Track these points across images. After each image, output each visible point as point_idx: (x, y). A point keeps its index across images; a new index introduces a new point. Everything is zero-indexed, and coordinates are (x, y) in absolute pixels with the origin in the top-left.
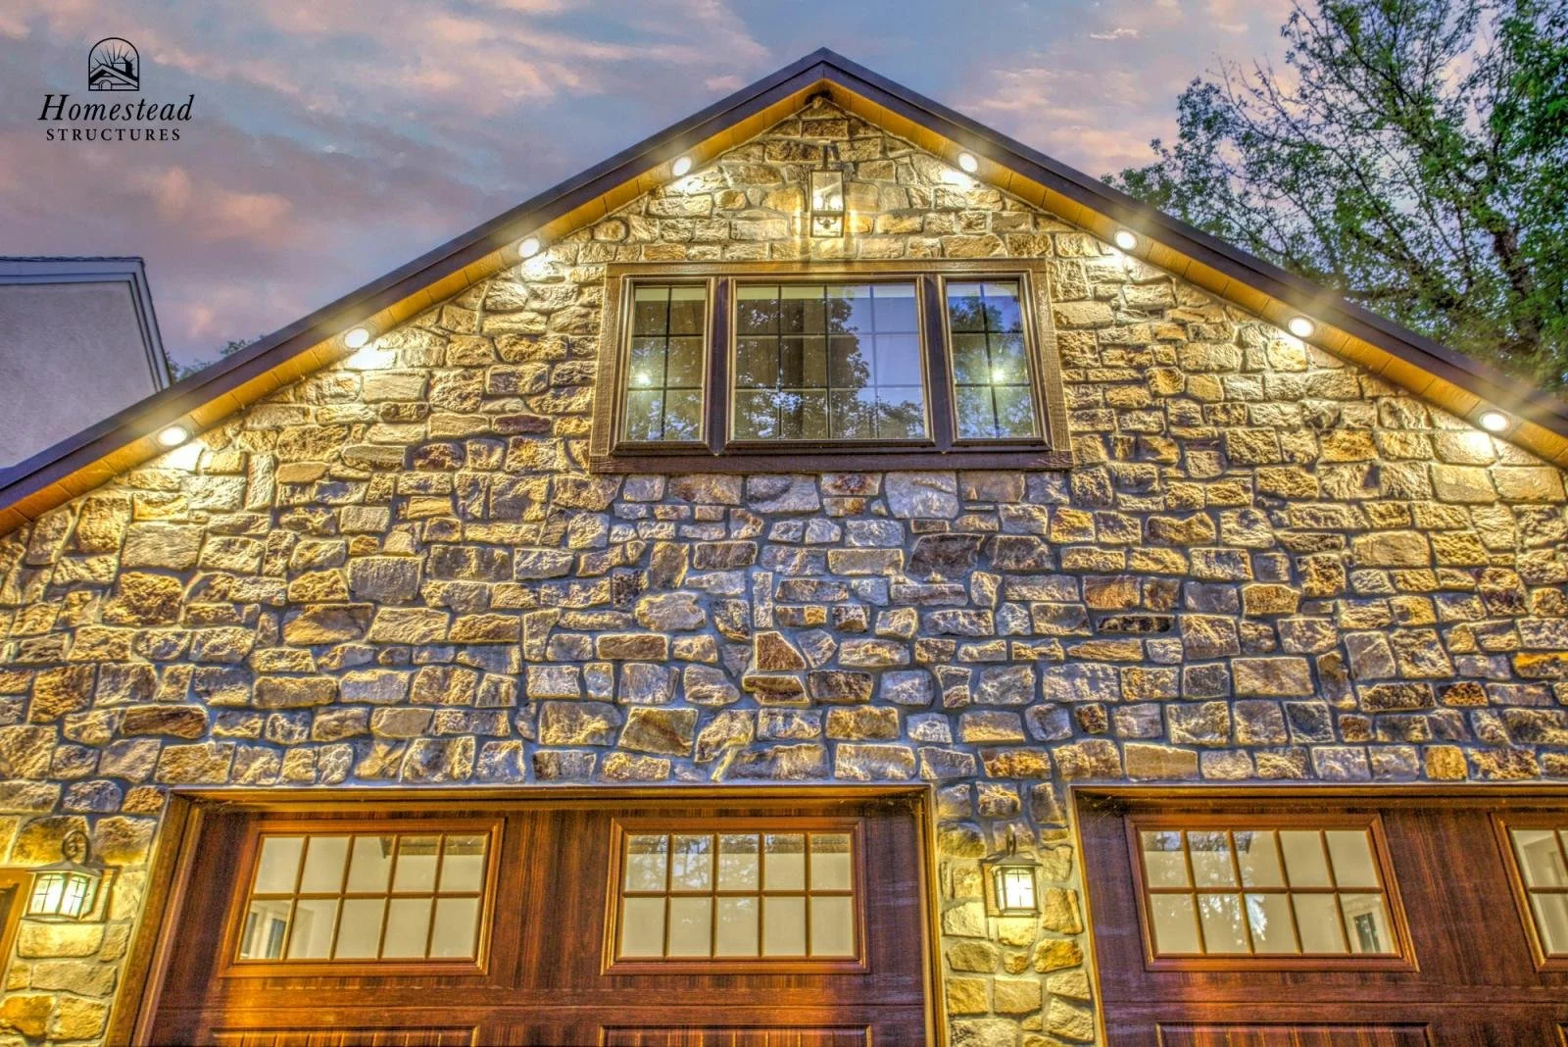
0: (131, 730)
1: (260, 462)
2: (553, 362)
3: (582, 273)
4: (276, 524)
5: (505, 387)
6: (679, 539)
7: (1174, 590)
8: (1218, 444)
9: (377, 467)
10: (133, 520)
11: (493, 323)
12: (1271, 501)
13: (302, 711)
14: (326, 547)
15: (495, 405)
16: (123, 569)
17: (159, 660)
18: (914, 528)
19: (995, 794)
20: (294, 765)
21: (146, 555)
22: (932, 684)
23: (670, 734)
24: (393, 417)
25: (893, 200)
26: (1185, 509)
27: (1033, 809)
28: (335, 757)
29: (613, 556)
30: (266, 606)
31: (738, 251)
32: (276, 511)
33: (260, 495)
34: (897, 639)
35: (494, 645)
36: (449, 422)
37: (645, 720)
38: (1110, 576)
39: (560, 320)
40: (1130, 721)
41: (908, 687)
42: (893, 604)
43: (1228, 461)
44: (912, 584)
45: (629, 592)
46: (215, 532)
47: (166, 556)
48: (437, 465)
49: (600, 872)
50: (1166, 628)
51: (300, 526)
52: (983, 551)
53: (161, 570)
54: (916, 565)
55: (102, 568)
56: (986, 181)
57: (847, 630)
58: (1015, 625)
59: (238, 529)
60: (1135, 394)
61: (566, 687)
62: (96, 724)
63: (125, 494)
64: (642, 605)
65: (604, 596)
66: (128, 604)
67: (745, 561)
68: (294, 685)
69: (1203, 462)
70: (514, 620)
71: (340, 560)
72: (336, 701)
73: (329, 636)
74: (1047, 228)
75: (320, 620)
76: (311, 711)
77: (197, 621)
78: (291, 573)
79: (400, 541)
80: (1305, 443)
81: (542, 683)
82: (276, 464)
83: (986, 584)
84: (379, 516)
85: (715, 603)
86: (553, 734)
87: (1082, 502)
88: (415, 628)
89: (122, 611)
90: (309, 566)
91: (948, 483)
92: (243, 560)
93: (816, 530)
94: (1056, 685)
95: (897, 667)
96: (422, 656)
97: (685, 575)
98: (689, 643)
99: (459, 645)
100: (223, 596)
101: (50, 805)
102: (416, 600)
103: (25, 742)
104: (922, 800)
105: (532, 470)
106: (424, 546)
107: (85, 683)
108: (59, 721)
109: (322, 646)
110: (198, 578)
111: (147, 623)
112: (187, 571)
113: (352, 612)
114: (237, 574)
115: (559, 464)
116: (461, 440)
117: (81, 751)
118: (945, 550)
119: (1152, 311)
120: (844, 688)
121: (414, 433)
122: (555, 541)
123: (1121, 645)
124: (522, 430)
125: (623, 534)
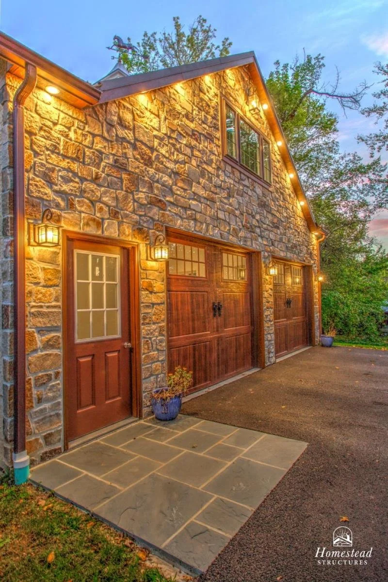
0: (151, 202)
2: (213, 117)
3: (215, 90)
4: (169, 143)
5: (205, 121)
6: (234, 185)
7: (279, 221)
8: (283, 194)
9: (187, 134)
10: (134, 119)
11: (202, 95)
12: (286, 208)
13: (185, 209)
14: (181, 157)
15: (204, 125)
16: (136, 139)
17: (152, 178)
18: (259, 197)
19: (266, 254)
20: (185, 223)
21: (141, 137)
22: (261, 231)
24: (187, 116)
26: (280, 206)
27: (269, 257)
29: (226, 185)
30: (173, 171)
32: (168, 137)
33: (164, 129)
34: (257, 221)
35: (212, 201)
36: (197, 126)
37: (233, 229)
38: (275, 216)
39: (213, 104)
40: (276, 244)
41: (258, 230)
42: (257, 213)
43: (284, 199)
44: (259, 210)
46: (155, 137)
47: (146, 140)
48: (197, 140)
50: (279, 228)
51: (174, 145)
52: (265, 205)
53: (146, 145)
54: (259, 205)
55: (130, 135)
57: (253, 216)
58: (268, 222)
59: (161, 139)
60: (277, 179)
61: (223, 218)
62: (142, 197)
63: (129, 105)
64: (231, 200)
65: (226, 196)
66: (139, 154)
67: (242, 195)
68: (182, 200)
69: (282, 197)
70: (214, 196)
71: (184, 163)
72: (190, 209)
73: (186, 187)
74: (271, 132)
75: (183, 180)
77: (158, 170)
78: (176, 162)
79: (194, 162)
80: (289, 198)
81: (221, 215)
82: (165, 118)
83: (265, 212)
84: (188, 151)
85: (240, 204)
86: (222, 228)
87: (273, 199)
89: (139, 157)
90: (178, 162)
91: (261, 188)
92: (164, 151)
93: (249, 192)
94: (271, 235)
95: (257, 226)
96: (202, 200)
97: (235, 195)
98: (237, 212)
99: (207, 200)
100: (162, 164)
101: (138, 223)
102: (199, 183)
103: (126, 198)
104: (259, 253)
105: (212, 152)
106: (198, 166)
107: (136, 180)
108: (132, 193)
109: (185, 190)
110: (155, 153)
111: (146, 165)
112: (152, 149)
113: (189, 181)
114: (164, 156)
115: (216, 153)
116: (200, 134)
117: (141, 205)
118: (261, 203)
119: (279, 161)
120: (253, 229)
121: (192, 125)
122: (218, 176)
123: (276, 230)
124: (210, 138)
125: (227, 179)
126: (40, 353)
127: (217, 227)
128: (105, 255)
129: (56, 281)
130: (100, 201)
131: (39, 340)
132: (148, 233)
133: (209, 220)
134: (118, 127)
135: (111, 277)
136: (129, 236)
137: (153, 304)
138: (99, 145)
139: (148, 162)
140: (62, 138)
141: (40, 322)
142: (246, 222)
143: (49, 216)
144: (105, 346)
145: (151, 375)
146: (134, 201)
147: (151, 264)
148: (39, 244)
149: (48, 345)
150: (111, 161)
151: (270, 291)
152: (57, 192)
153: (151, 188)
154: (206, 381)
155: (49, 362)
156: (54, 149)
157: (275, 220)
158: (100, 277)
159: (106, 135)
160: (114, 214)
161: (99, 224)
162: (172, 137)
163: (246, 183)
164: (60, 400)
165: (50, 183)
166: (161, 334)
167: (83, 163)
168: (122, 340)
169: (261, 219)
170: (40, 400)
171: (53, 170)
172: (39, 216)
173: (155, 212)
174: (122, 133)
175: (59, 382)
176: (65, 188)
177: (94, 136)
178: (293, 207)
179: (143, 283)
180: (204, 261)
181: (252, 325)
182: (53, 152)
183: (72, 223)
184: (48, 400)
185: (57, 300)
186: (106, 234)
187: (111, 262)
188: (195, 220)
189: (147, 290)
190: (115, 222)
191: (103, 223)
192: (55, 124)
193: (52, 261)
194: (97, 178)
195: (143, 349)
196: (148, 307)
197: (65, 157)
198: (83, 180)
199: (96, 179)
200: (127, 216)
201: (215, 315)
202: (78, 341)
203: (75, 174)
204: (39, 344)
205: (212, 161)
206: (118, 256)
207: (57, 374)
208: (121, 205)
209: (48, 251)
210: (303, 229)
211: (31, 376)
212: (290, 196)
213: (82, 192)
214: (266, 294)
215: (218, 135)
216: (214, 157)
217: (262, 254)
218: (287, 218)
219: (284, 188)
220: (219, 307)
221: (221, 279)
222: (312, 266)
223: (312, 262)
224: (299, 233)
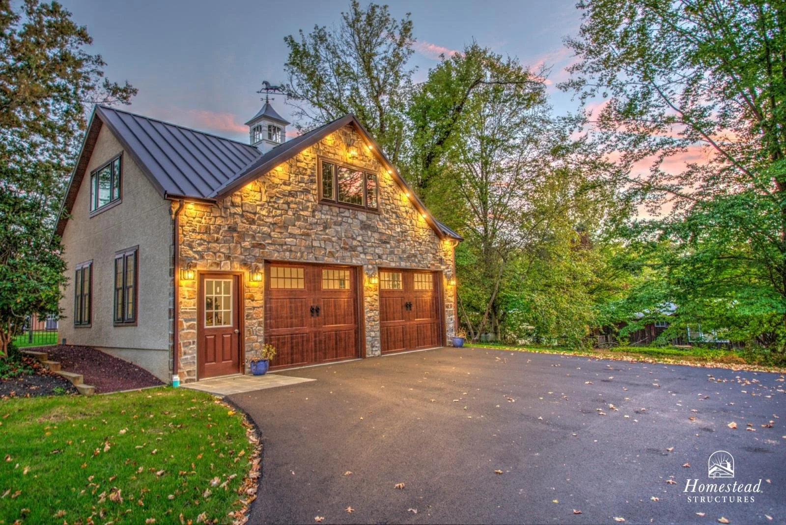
0: (254, 246)
1: (263, 190)
2: (309, 176)
3: (313, 156)
4: (269, 206)
5: (302, 181)
6: (331, 219)
7: (390, 237)
8: (396, 213)
9: (284, 195)
10: (242, 200)
11: (299, 164)
12: (401, 224)
14: (279, 212)
15: (301, 184)
16: (243, 211)
17: (255, 232)
18: (362, 222)
19: (370, 267)
20: (281, 255)
21: (247, 209)
22: (363, 249)
23: (332, 254)
24: (285, 184)
25: (359, 152)
26: (392, 224)
27: (373, 269)
28: (287, 253)
29: (322, 221)
30: (271, 223)
31: (336, 157)
32: (268, 202)
33: (265, 199)
34: (359, 241)
35: (308, 236)
36: (294, 187)
37: (330, 252)
38: (383, 234)
39: (310, 167)
40: (384, 257)
41: (360, 249)
42: (359, 235)
43: (397, 216)
44: (361, 232)
45: (325, 228)
46: (258, 205)
47: (250, 210)
48: (293, 197)
49: (319, 275)
50: (388, 243)
51: (272, 206)
52: (369, 227)
53: (250, 213)
54: (361, 229)
55: (239, 211)
56: (372, 151)
57: (354, 239)
58: (373, 241)
59: (262, 205)
60: (388, 202)
61: (319, 245)
62: (247, 244)
63: (239, 193)
64: (327, 231)
65: (322, 229)
66: (245, 219)
67: (340, 225)
68: (279, 240)
69: (394, 216)
70: (309, 231)
71: (281, 215)
72: (286, 244)
73: (282, 231)
74: (380, 165)
75: (280, 227)
76: (282, 245)
77: (259, 225)
78: (274, 217)
79: (290, 213)
80: (405, 215)
81: (316, 244)
82: (266, 191)
83: (370, 233)
84: (286, 206)
85: (337, 232)
86: (317, 253)
87: (381, 220)
88: (297, 231)
89: (245, 221)
90: (276, 216)
91: (365, 214)
92: (264, 213)
93: (349, 220)
94: (377, 251)
95: (358, 246)
96: (297, 237)
97: (333, 226)
98: (334, 239)
99: (302, 235)
100: (263, 220)
101: (243, 260)
102: (294, 225)
103: (235, 247)
104: (361, 267)
105: (308, 201)
106: (294, 214)
108: (240, 243)
109: (281, 233)
110: (257, 216)
111: (250, 224)
112: (255, 214)
113: (286, 228)
114: (264, 216)
115: (313, 200)
116: (296, 192)
117: (246, 249)
118: (365, 227)
119: (391, 186)
120: (353, 249)
121: (289, 188)
122: (314, 216)
123: (384, 245)
124: (306, 191)
125: (323, 217)
126: (185, 331)
127: (312, 252)
128: (223, 280)
129: (194, 296)
130: (219, 251)
131: (185, 325)
132: (251, 265)
133: (303, 249)
134: (231, 208)
135: (227, 291)
136: (237, 268)
137: (254, 308)
138: (219, 221)
139: (252, 222)
140: (198, 224)
141: (186, 316)
142: (344, 244)
143: (190, 266)
144: (222, 331)
145: (252, 350)
146: (241, 247)
147: (252, 284)
148: (185, 279)
149: (189, 327)
150: (226, 228)
151: (375, 296)
152: (195, 252)
153: (254, 237)
154: (303, 361)
155: (189, 336)
156: (194, 231)
157: (384, 237)
158: (220, 293)
159: (223, 214)
160: (228, 258)
161: (218, 264)
162: (272, 201)
163: (347, 214)
164: (195, 355)
165: (191, 247)
166: (259, 325)
167: (210, 234)
168: (233, 328)
169: (363, 239)
170: (185, 354)
171: (193, 241)
172: (186, 265)
173: (257, 252)
174: (233, 210)
175: (195, 346)
176: (199, 249)
177: (216, 217)
178: (411, 222)
179: (247, 295)
180: (303, 277)
181: (355, 323)
182: (193, 232)
183: (201, 267)
184: (189, 354)
185: (194, 305)
186: (223, 269)
187: (227, 285)
188: (291, 251)
189: (249, 299)
190: (228, 262)
191: (220, 264)
192: (194, 218)
193: (193, 287)
194: (218, 239)
195: (246, 333)
196: (250, 309)
197: (199, 233)
198: (209, 242)
199: (217, 241)
200: (236, 257)
201: (312, 316)
202: (206, 327)
203: (205, 241)
204: (185, 327)
205: (308, 207)
206: (231, 280)
207: (194, 342)
208: (232, 252)
209: (190, 282)
210: (428, 239)
211: (181, 342)
212: (407, 212)
213: (208, 249)
214: (369, 299)
215: (315, 186)
216: (310, 204)
217: (365, 267)
218: (402, 232)
219: (397, 207)
220: (318, 310)
221: (319, 289)
222: (441, 272)
223: (443, 267)
224: (420, 244)
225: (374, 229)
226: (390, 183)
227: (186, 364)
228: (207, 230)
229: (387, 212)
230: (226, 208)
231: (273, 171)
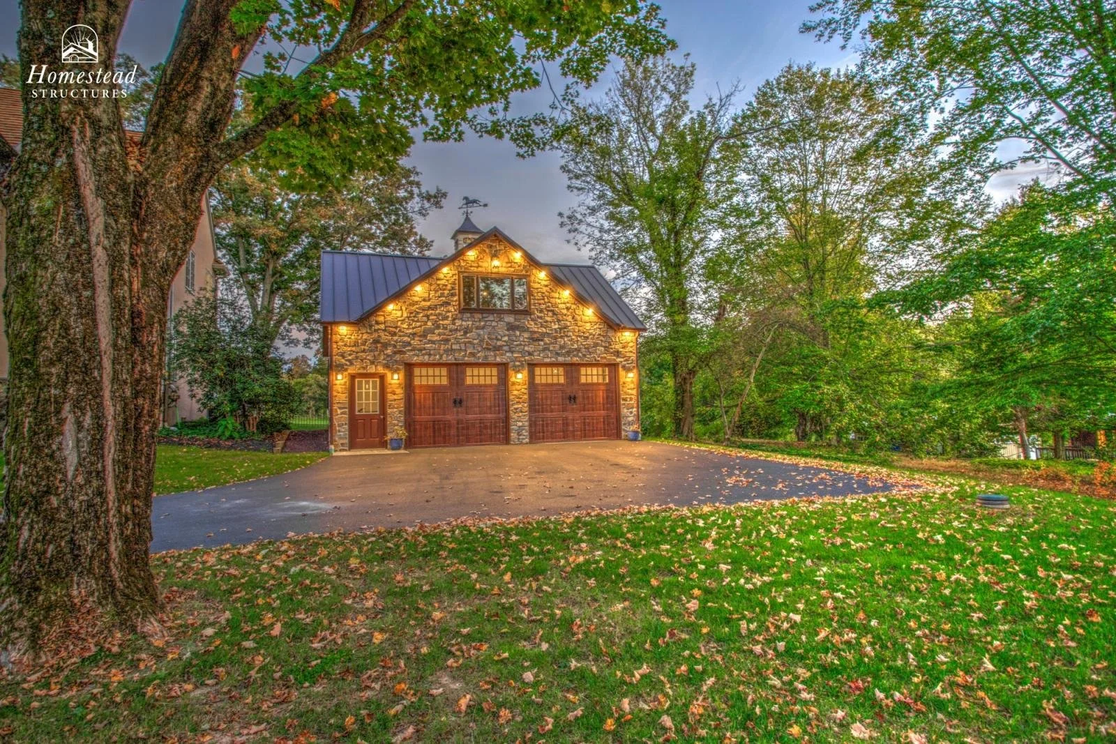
0: (395, 353)
1: (404, 308)
2: (450, 290)
3: (454, 272)
4: (409, 320)
5: (442, 295)
6: (473, 324)
7: (543, 335)
8: (552, 311)
9: (424, 310)
10: (385, 318)
11: (438, 282)
12: (559, 321)
13: (420, 350)
14: (418, 324)
15: (441, 299)
16: (386, 327)
17: (396, 341)
18: (508, 324)
19: (517, 363)
20: (421, 358)
21: (389, 324)
22: (510, 348)
23: (473, 354)
24: (424, 300)
25: (506, 260)
26: (547, 322)
27: (522, 365)
28: (426, 357)
29: (463, 327)
30: (411, 334)
31: (480, 269)
32: (408, 317)
33: (405, 315)
34: (505, 341)
35: (447, 341)
36: (434, 301)
37: (470, 353)
38: (535, 332)
39: (450, 282)
40: (536, 353)
41: (506, 348)
42: (505, 336)
43: (555, 314)
44: (507, 333)
45: (466, 333)
46: (399, 321)
47: (392, 325)
48: (433, 310)
49: (464, 373)
50: (541, 340)
51: (413, 320)
52: (517, 328)
53: (392, 327)
54: (508, 330)
55: (382, 327)
56: (522, 258)
57: (498, 340)
58: (522, 339)
59: (403, 320)
60: (542, 301)
61: (459, 348)
62: (389, 351)
63: (382, 313)
64: (468, 335)
65: (462, 333)
66: (388, 333)
67: (483, 328)
68: (418, 347)
69: (550, 314)
70: (449, 337)
71: (420, 326)
72: (425, 349)
73: (421, 339)
74: (531, 269)
75: (420, 336)
77: (400, 336)
78: (414, 328)
79: (430, 323)
80: (565, 311)
81: (454, 347)
82: (406, 309)
83: (518, 333)
84: (425, 319)
85: (479, 335)
86: (457, 354)
87: (532, 320)
88: (436, 338)
90: (416, 327)
91: (513, 316)
92: (405, 326)
93: (494, 324)
94: (526, 348)
95: (504, 345)
96: (436, 342)
97: (474, 330)
98: (475, 341)
99: (442, 341)
100: (403, 332)
101: (386, 364)
102: (434, 333)
103: (379, 354)
104: (507, 364)
105: (449, 311)
106: (433, 324)
107: (385, 346)
108: (383, 351)
109: (421, 341)
110: (398, 329)
111: (392, 336)
112: (396, 327)
113: (425, 336)
115: (453, 310)
116: (436, 305)
117: (388, 356)
118: (511, 327)
119: (546, 286)
120: (498, 348)
121: (428, 304)
122: (454, 324)
123: (536, 343)
124: (447, 304)
125: (464, 323)
127: (451, 354)
128: (371, 380)
129: (346, 392)
130: (365, 359)
131: (339, 411)
132: (393, 367)
133: (442, 352)
134: (376, 325)
135: (374, 387)
136: (381, 370)
137: (395, 400)
138: (365, 336)
139: (394, 334)
140: (349, 340)
141: (339, 405)
142: (487, 345)
143: (341, 368)
144: (371, 417)
145: (393, 431)
146: (384, 354)
147: (393, 382)
148: (338, 379)
149: (342, 413)
150: (371, 341)
151: (524, 390)
152: (346, 360)
153: (395, 346)
154: (446, 444)
155: (343, 419)
156: (345, 345)
157: (536, 336)
158: (369, 389)
159: (369, 331)
160: (372, 363)
161: (365, 368)
162: (413, 316)
163: (491, 318)
164: (347, 433)
165: (344, 357)
166: (400, 414)
167: (358, 346)
168: (379, 415)
169: (510, 339)
170: (339, 431)
171: (344, 353)
172: (339, 370)
173: (398, 357)
174: (377, 327)
175: (347, 427)
176: (350, 358)
177: (363, 334)
178: (573, 317)
179: (389, 390)
180: (445, 375)
183: (351, 370)
184: (342, 432)
185: (346, 398)
186: (369, 371)
187: (374, 383)
188: (430, 354)
189: (392, 393)
190: (373, 366)
191: (367, 368)
192: (345, 336)
193: (345, 385)
194: (364, 349)
195: (389, 419)
196: (392, 401)
197: (350, 346)
198: (357, 352)
199: (364, 351)
200: (380, 362)
201: (455, 406)
202: (357, 414)
203: (354, 352)
204: (339, 413)
205: (448, 317)
206: (377, 380)
207: (346, 424)
208: (376, 358)
209: (342, 381)
210: (598, 332)
211: (336, 423)
212: (568, 309)
213: (357, 358)
214: (515, 392)
215: (456, 298)
216: (450, 314)
217: (511, 364)
218: (560, 329)
219: (555, 305)
220: (461, 402)
221: (463, 384)
222: (618, 364)
223: (619, 360)
224: (587, 338)
225: (524, 329)
226: (546, 283)
227: (341, 438)
228: (356, 344)
229: (541, 311)
230: (371, 326)
231: (412, 292)
